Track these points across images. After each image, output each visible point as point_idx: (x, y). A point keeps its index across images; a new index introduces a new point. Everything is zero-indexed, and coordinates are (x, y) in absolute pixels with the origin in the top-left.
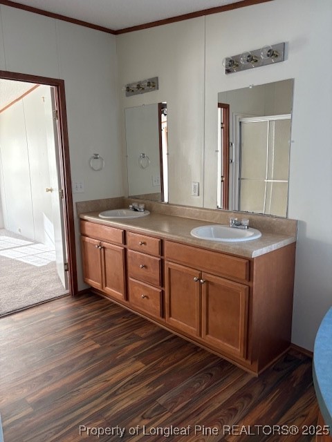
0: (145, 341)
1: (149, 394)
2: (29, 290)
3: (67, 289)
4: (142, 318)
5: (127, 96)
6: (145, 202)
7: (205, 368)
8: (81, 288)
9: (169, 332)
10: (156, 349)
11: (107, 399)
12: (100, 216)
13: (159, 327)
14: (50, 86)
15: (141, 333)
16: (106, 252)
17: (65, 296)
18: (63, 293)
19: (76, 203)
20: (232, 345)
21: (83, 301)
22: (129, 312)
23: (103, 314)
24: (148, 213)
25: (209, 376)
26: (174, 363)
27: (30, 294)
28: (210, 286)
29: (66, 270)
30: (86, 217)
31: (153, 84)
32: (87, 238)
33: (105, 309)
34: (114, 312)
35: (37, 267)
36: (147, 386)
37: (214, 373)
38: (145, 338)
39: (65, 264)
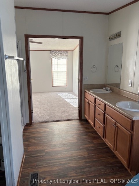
0: (94, 145)
1: (83, 165)
2: (67, 114)
3: (78, 117)
4: (100, 136)
5: (110, 41)
6: (111, 87)
7: (112, 165)
8: (83, 118)
9: (107, 145)
10: (97, 150)
11: (67, 160)
12: (90, 91)
13: (104, 141)
14: (78, 40)
15: (95, 142)
16: (90, 105)
17: (77, 119)
18: (77, 118)
19: (84, 85)
20: (124, 159)
21: (82, 123)
22: (96, 132)
23: (85, 130)
24: (111, 91)
25: (112, 169)
26: (100, 158)
27: (66, 116)
28: (118, 129)
29: (78, 110)
30: (86, 91)
31: (118, 35)
32: (86, 99)
33: (88, 128)
34: (90, 130)
35: (74, 107)
36: (84, 162)
37: (115, 169)
38: (95, 144)
39: (78, 107)
